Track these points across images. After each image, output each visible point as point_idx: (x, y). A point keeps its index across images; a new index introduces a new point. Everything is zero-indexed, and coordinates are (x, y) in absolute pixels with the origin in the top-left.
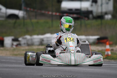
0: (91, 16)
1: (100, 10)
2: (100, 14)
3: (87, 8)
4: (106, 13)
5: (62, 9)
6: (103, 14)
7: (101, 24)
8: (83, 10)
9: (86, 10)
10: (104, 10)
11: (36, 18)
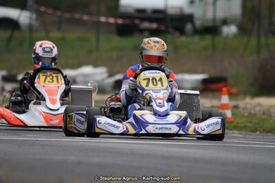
0: (189, 27)
1: (210, 15)
2: (210, 24)
3: (181, 9)
4: (225, 22)
5: (122, 9)
6: (218, 24)
7: (214, 46)
8: (171, 11)
9: (178, 12)
10: (220, 15)
11: (59, 29)
